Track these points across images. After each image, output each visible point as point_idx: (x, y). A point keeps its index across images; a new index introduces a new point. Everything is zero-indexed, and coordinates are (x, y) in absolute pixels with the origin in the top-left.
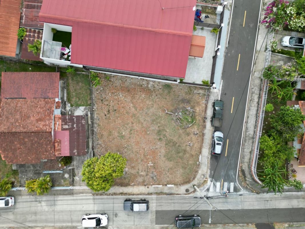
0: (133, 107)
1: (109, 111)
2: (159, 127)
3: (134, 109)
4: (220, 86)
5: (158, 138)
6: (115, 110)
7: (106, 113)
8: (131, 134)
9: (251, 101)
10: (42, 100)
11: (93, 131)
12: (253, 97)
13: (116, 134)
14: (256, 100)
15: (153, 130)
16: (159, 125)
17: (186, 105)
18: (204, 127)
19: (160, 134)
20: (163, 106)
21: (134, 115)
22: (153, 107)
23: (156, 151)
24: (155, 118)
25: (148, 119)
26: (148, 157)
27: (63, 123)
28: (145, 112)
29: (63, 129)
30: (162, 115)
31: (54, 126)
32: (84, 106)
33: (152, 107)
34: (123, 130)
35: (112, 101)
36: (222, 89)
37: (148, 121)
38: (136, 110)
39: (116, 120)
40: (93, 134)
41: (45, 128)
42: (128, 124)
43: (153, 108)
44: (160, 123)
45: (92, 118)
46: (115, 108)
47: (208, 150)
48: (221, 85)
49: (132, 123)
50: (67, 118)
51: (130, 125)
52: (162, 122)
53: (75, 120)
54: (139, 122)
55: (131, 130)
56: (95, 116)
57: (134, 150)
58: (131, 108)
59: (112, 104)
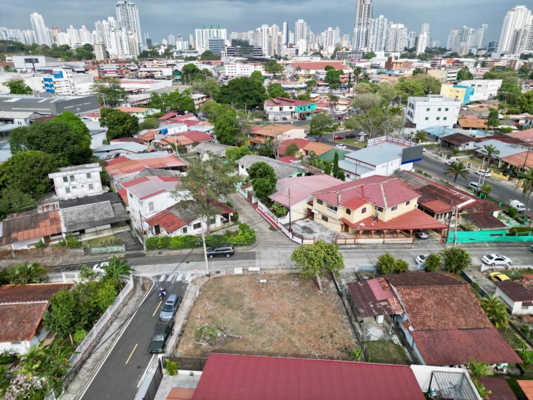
0: (295, 342)
1: (332, 336)
2: (253, 322)
3: (293, 339)
4: (145, 378)
5: (253, 311)
6: (322, 338)
7: (334, 334)
8: (293, 314)
9: (99, 360)
10: (432, 328)
11: (348, 314)
12: (94, 364)
13: (314, 313)
14: (90, 361)
15: (261, 318)
16: (253, 324)
17: (209, 349)
18: (184, 326)
19: (250, 314)
20: (246, 345)
21: (292, 332)
22: (263, 344)
23: (256, 300)
24: (260, 331)
25: (268, 329)
26: (266, 294)
27: (389, 307)
28: (275, 336)
29: (386, 300)
30: (248, 335)
31: (398, 300)
32: (372, 341)
33: (265, 344)
34: (305, 316)
35: (330, 348)
36: (143, 374)
37: (269, 326)
38: (289, 338)
39: (318, 327)
40: (347, 312)
41: (407, 291)
42: (299, 323)
43: (262, 342)
44: (251, 326)
45: (353, 327)
46: (323, 340)
47: (185, 304)
48: (142, 379)
49: (293, 324)
50: (386, 312)
51: (296, 323)
52: (247, 328)
53: (374, 311)
54: (282, 325)
55: (294, 317)
56: (350, 331)
57: (286, 298)
58: (297, 341)
59: (329, 345)
